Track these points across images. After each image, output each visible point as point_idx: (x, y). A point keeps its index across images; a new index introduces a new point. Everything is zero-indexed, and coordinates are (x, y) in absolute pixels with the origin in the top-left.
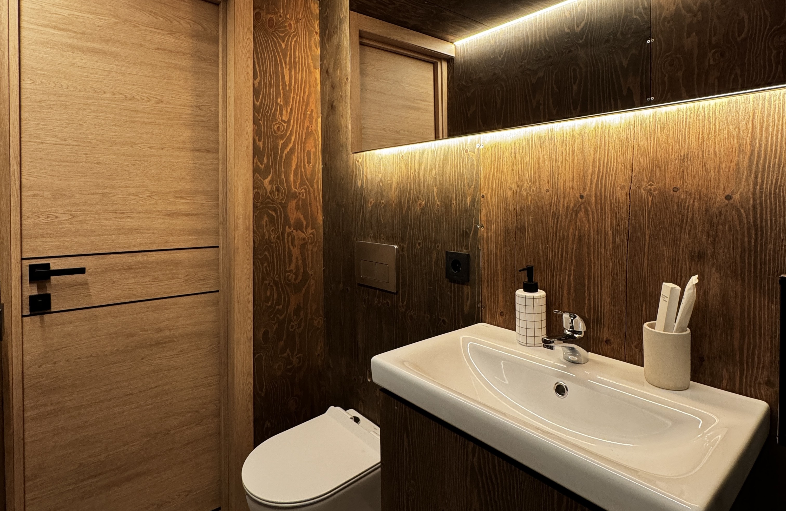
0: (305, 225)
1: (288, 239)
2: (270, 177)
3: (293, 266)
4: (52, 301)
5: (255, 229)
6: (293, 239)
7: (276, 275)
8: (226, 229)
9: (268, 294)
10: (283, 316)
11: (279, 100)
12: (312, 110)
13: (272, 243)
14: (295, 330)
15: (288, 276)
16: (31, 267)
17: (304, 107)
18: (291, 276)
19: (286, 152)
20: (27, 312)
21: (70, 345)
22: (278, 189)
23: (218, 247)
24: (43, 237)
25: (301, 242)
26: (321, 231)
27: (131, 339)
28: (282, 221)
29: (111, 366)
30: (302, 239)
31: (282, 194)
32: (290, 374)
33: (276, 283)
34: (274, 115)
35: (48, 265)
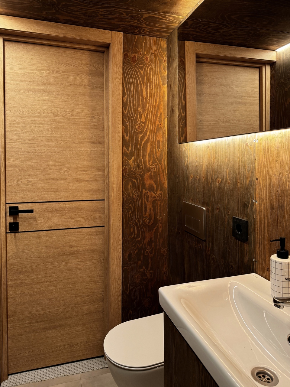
0: (155, 188)
1: (144, 197)
2: (133, 158)
3: (148, 214)
4: (20, 226)
5: (124, 190)
6: (148, 197)
7: (137, 219)
8: (108, 190)
9: (132, 230)
10: (141, 245)
11: (139, 109)
12: (161, 113)
13: (134, 199)
14: (149, 254)
15: (144, 220)
16: (10, 208)
17: (155, 112)
18: (147, 220)
19: (143, 142)
20: (8, 231)
21: (28, 250)
22: (138, 166)
23: (104, 200)
24: (15, 192)
25: (153, 199)
26: (167, 192)
27: (57, 250)
28: (141, 186)
29: (47, 264)
30: (153, 197)
31: (141, 169)
32: (145, 283)
33: (136, 224)
34: (136, 119)
35: (17, 207)
